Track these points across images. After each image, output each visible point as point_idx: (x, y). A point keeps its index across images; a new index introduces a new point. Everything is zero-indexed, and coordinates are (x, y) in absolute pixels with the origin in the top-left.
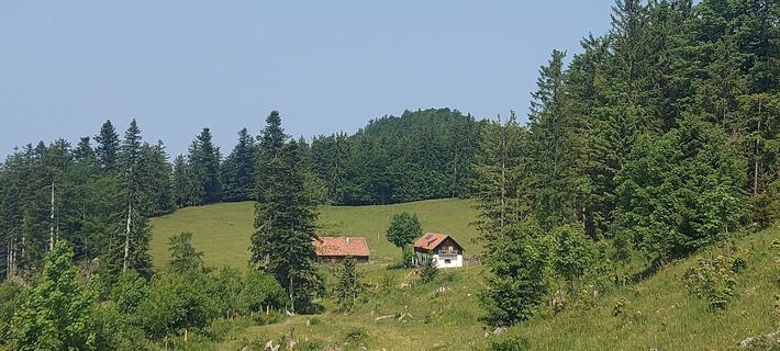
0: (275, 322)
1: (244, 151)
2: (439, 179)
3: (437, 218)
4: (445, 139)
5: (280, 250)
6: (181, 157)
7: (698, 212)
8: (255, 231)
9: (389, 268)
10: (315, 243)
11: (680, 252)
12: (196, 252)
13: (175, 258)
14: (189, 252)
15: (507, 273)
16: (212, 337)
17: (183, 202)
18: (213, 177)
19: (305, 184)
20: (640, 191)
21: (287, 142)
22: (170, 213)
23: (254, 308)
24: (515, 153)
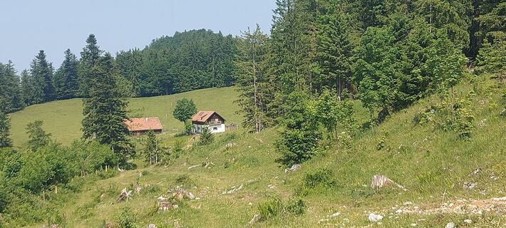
0: (112, 176)
1: (70, 65)
2: (203, 75)
3: (205, 102)
4: (205, 48)
5: (103, 129)
6: (25, 71)
7: (413, 76)
8: (84, 117)
9: (176, 136)
10: (128, 123)
11: (400, 105)
12: (46, 133)
13: (31, 139)
14: (41, 134)
15: (295, 126)
16: (74, 190)
17: (29, 102)
18: (49, 83)
19: (117, 83)
20: (368, 66)
21: (102, 55)
22: (21, 109)
23: (97, 168)
24: (261, 52)
